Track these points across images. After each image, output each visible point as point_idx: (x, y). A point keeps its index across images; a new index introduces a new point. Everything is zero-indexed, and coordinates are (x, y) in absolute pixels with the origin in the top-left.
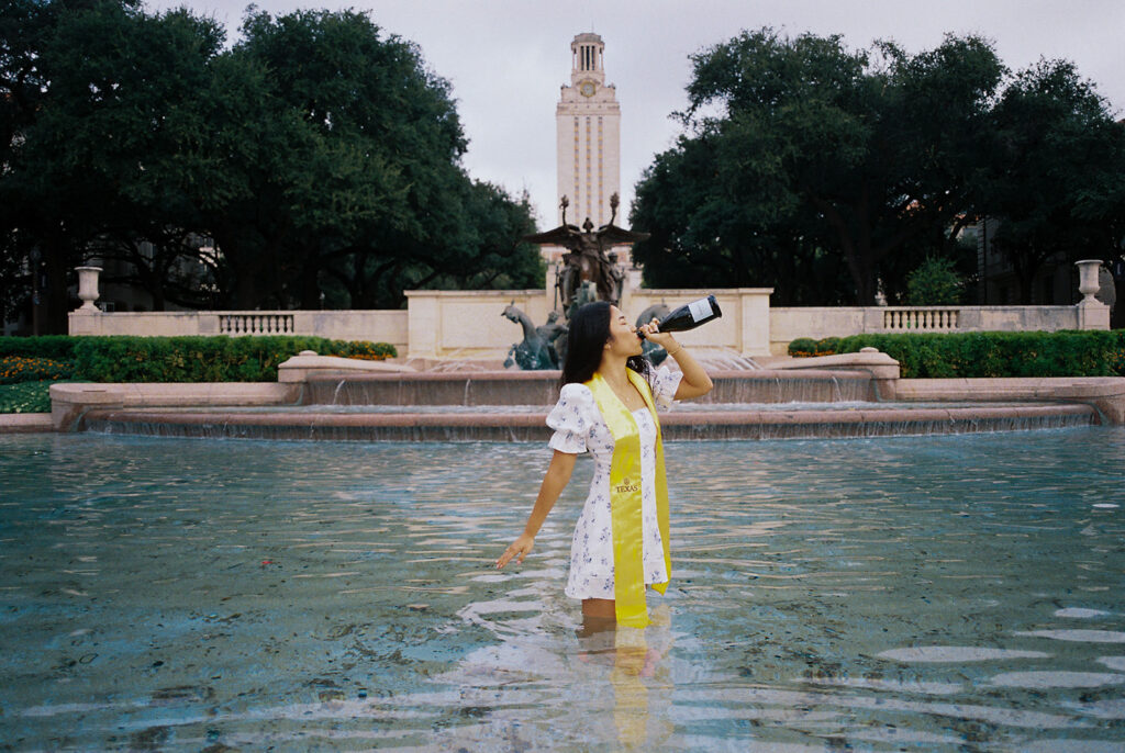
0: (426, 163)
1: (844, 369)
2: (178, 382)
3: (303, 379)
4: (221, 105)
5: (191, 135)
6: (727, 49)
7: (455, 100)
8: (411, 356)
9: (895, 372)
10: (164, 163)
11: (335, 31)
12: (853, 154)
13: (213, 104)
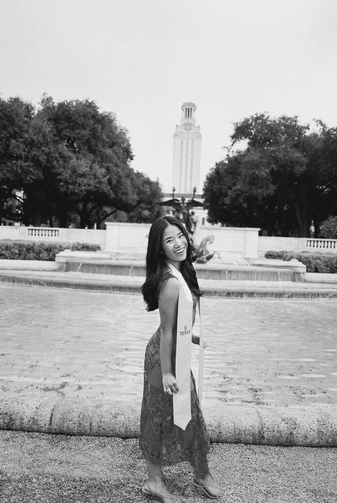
1: (284, 268)
2: (15, 259)
3: (65, 261)
4: (33, 140)
5: (20, 153)
6: (248, 120)
8: (106, 250)
9: (304, 270)
10: (8, 164)
11: (81, 110)
12: (299, 170)
13: (29, 140)
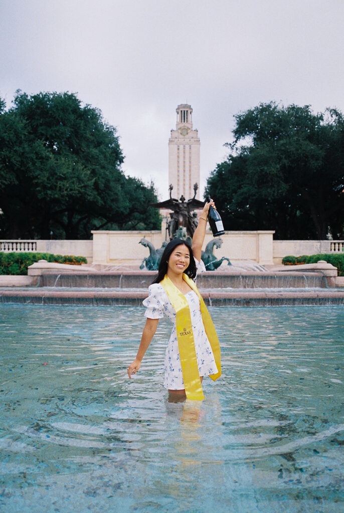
0: (103, 167)
1: (309, 272)
3: (40, 274)
4: (3, 139)
6: (253, 112)
7: (118, 137)
8: (94, 263)
9: (335, 273)
11: (59, 103)
12: (314, 164)
